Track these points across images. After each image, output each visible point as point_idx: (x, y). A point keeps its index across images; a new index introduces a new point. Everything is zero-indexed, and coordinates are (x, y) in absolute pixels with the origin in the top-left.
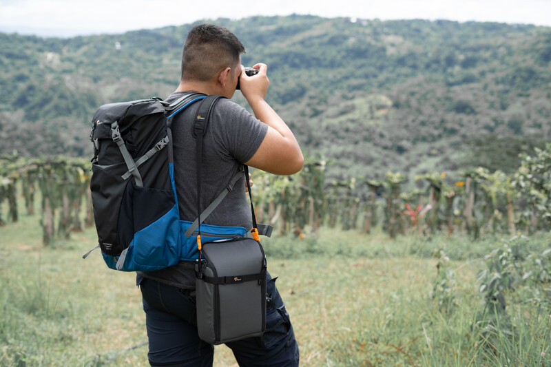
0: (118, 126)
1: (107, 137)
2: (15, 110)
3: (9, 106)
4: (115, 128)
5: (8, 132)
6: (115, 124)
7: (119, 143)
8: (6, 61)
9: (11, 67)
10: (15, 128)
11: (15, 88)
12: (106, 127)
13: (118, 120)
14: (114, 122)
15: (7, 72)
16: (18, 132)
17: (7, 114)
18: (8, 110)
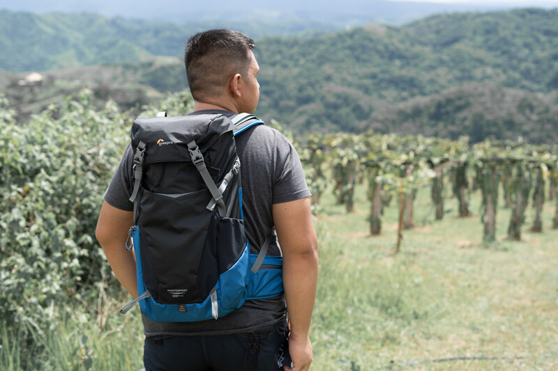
0: (198, 147)
1: (182, 160)
2: (549, 91)
3: (543, 86)
4: (194, 149)
5: (539, 114)
6: (192, 144)
7: (199, 168)
8: (543, 38)
9: (547, 45)
10: (547, 110)
11: (551, 67)
12: (181, 148)
13: (196, 138)
14: (191, 141)
15: (543, 50)
16: (550, 115)
17: (540, 95)
18: (541, 91)
